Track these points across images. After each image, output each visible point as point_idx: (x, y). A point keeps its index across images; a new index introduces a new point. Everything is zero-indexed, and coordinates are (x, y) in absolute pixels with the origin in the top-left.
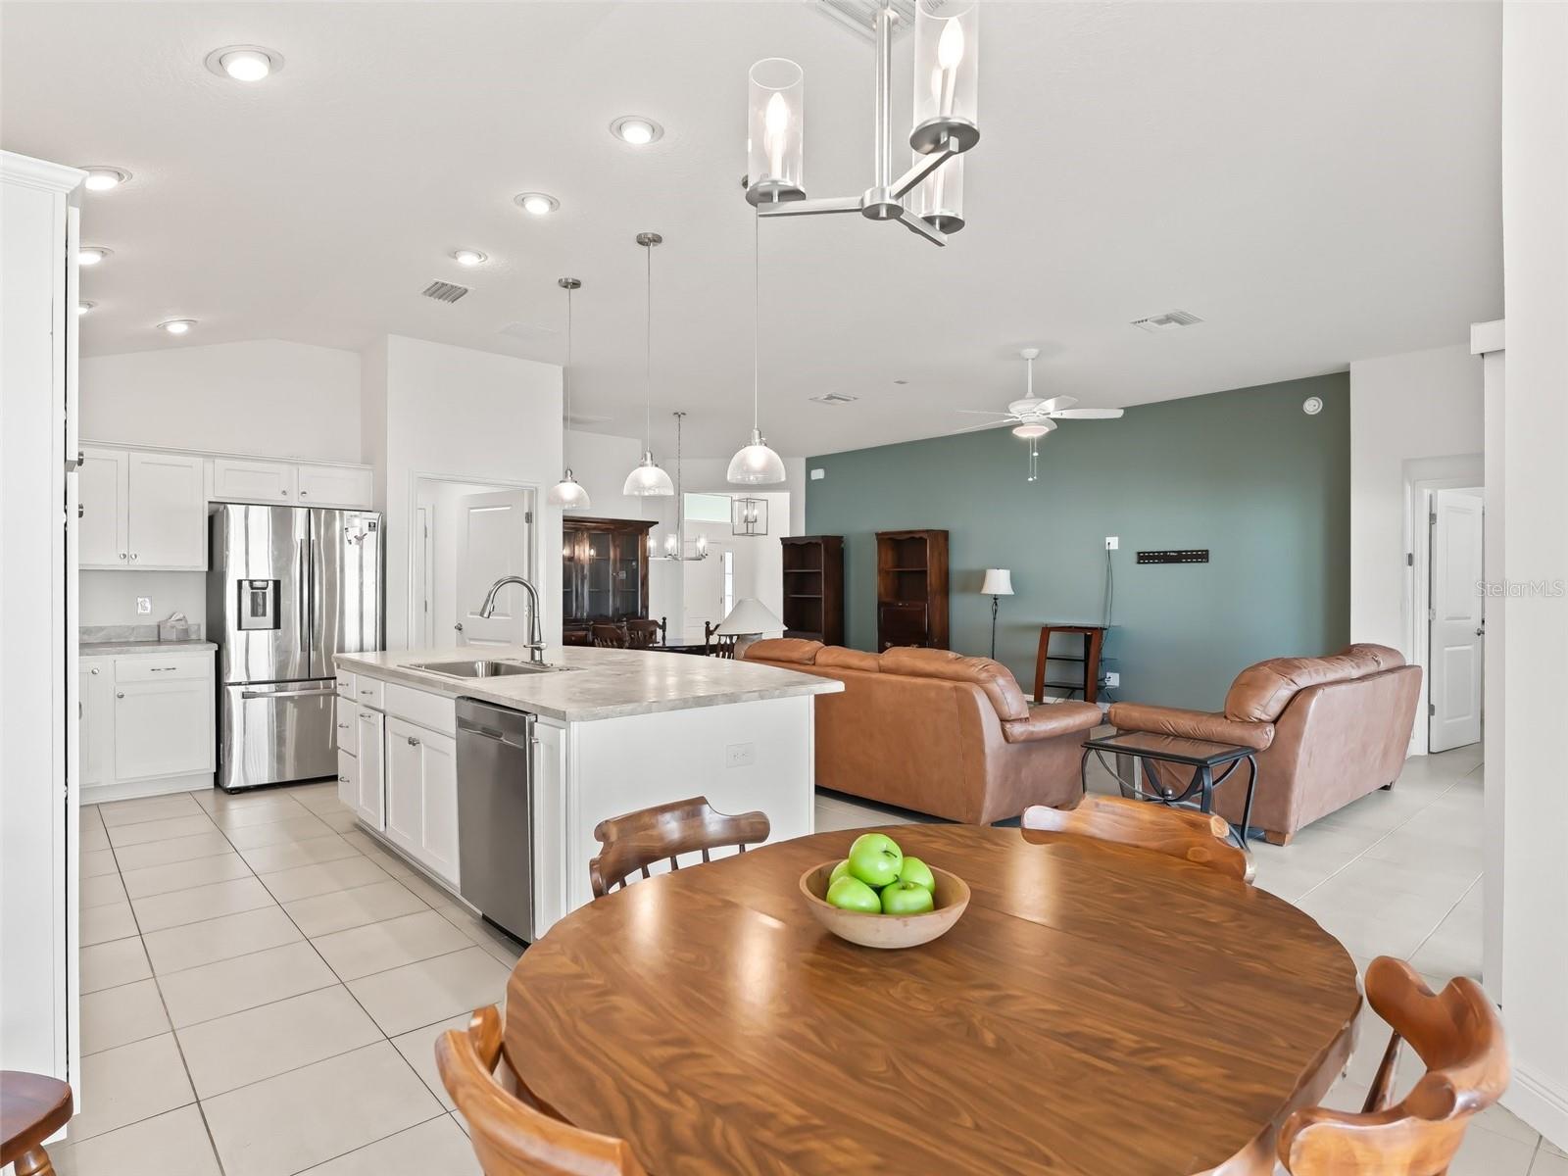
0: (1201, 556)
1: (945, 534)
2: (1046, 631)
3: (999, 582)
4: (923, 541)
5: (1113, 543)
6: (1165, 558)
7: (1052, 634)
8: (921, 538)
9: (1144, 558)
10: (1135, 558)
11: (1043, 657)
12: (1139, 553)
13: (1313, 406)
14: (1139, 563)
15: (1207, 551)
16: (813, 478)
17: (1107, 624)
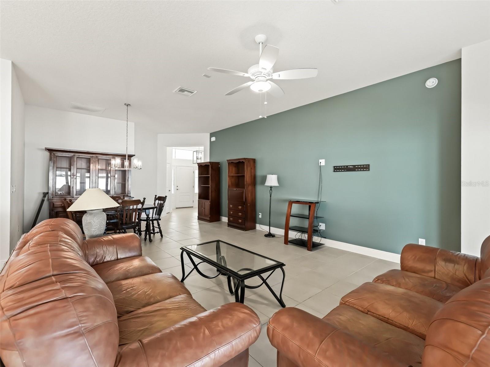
0: (366, 168)
1: (254, 161)
2: (291, 203)
3: (272, 180)
4: (243, 163)
5: (323, 162)
6: (347, 169)
7: (294, 205)
8: (243, 162)
9: (337, 169)
10: (332, 169)
11: (289, 215)
12: (334, 167)
13: (432, 83)
14: (334, 171)
15: (369, 165)
16: (212, 141)
17: (319, 200)
